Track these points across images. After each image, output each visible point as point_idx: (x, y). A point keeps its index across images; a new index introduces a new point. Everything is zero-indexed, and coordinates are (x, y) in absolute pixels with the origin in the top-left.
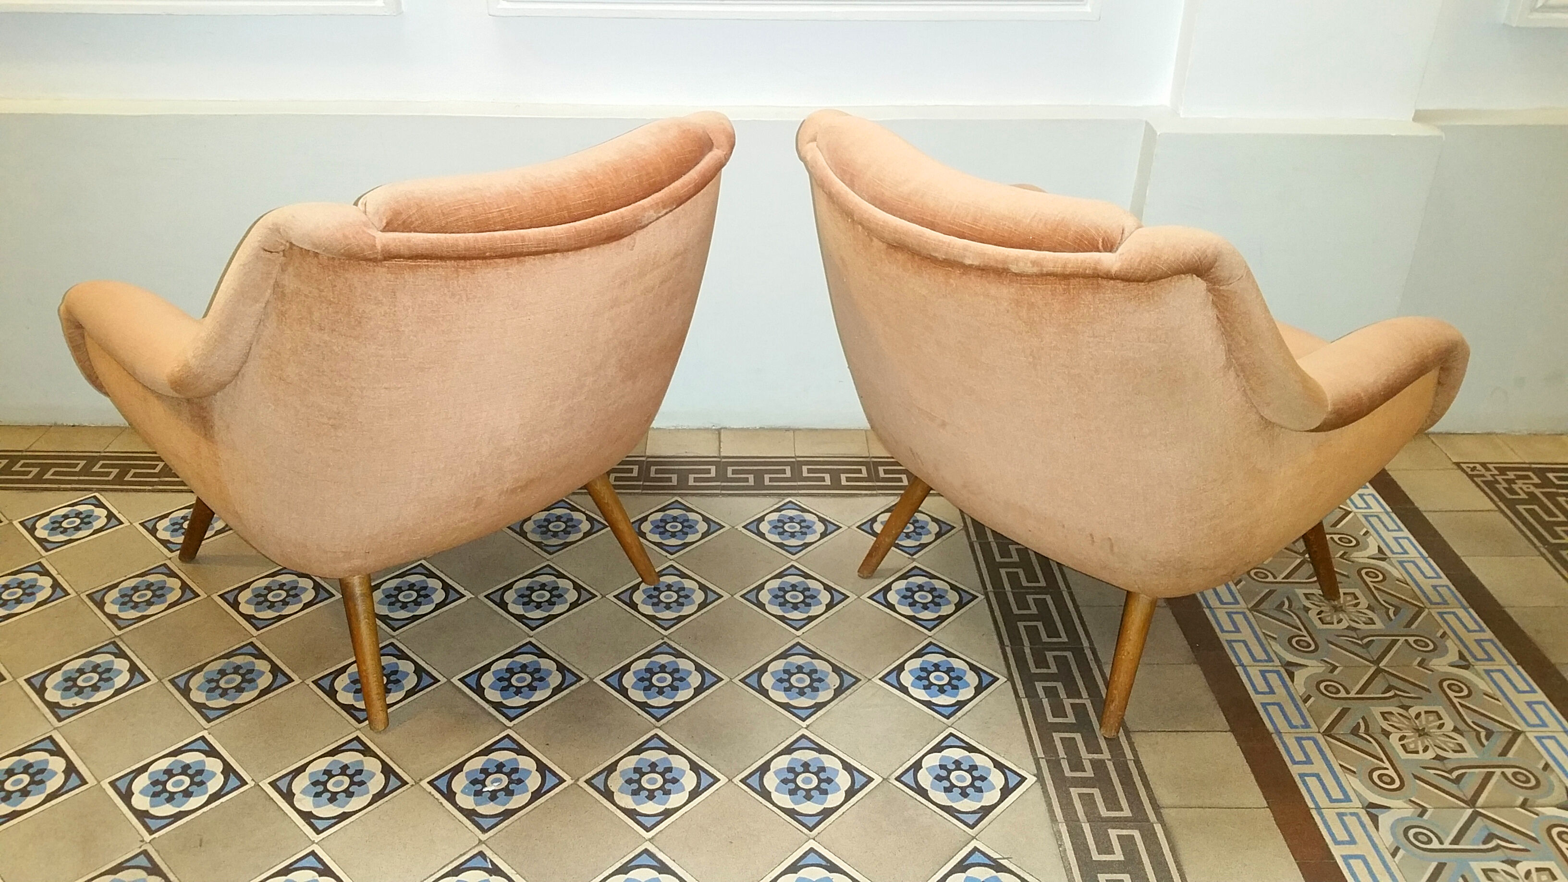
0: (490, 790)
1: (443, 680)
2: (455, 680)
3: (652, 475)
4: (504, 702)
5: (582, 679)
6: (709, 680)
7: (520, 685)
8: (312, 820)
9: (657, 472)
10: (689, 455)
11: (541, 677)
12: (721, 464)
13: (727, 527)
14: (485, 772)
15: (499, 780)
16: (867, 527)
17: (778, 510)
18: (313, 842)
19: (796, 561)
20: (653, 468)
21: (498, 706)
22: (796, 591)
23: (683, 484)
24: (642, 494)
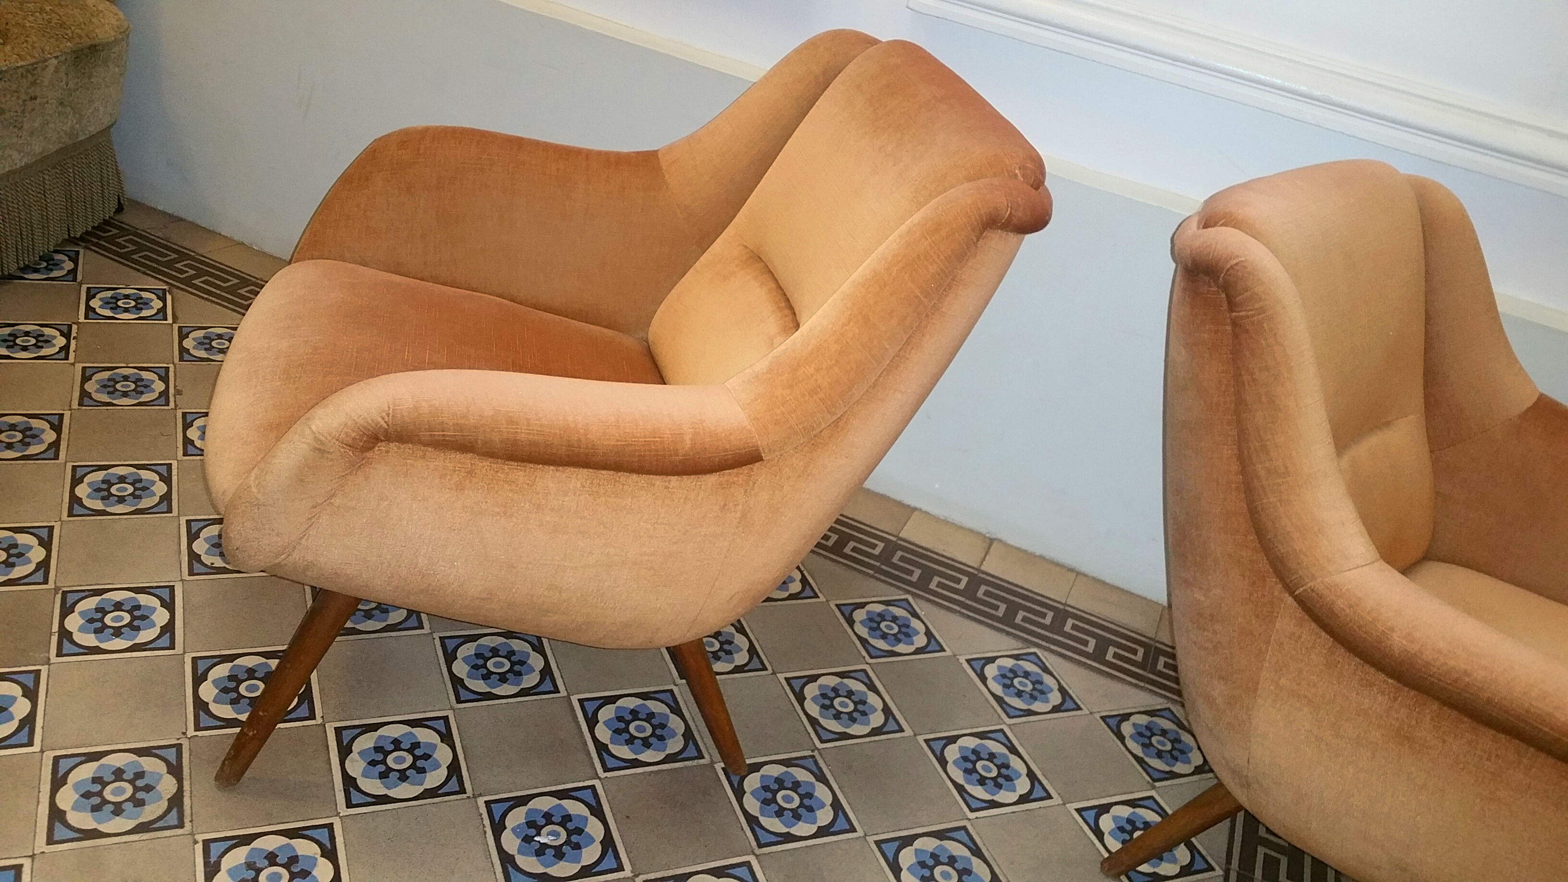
0: (542, 842)
1: (563, 693)
2: (574, 699)
3: (895, 560)
4: (610, 747)
5: (703, 758)
6: (840, 824)
7: (636, 734)
8: (351, 789)
9: (902, 559)
10: (948, 554)
11: (662, 736)
12: (975, 579)
13: (949, 652)
14: (548, 817)
15: (556, 834)
16: (1113, 722)
17: (1017, 657)
18: (338, 814)
19: (1009, 726)
20: (899, 553)
21: (601, 748)
22: (992, 762)
23: (923, 584)
24: (872, 576)
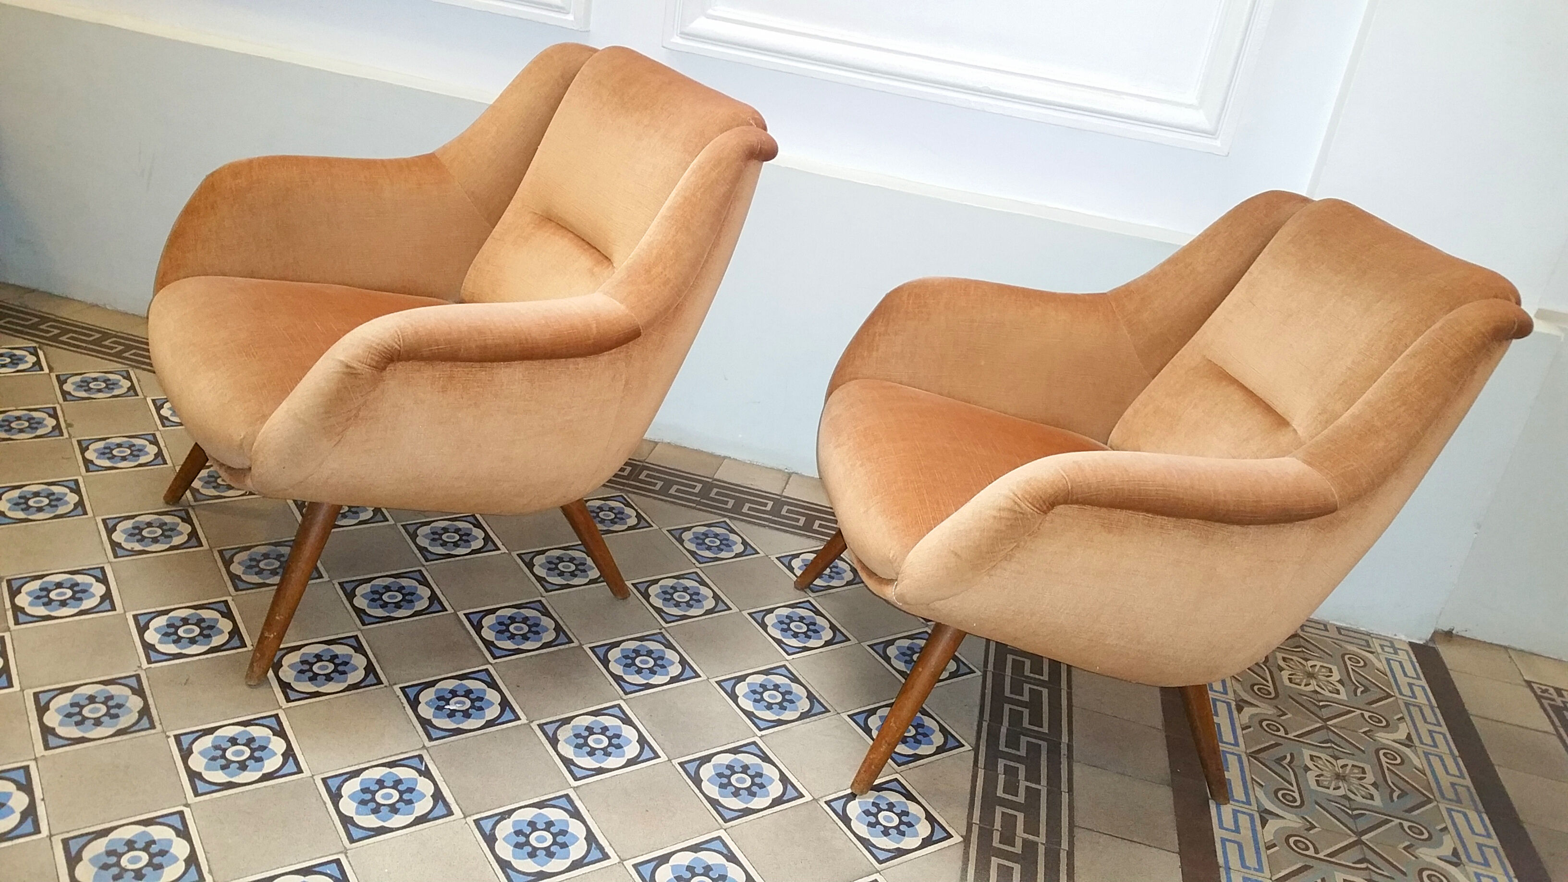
0: (451, 708)
1: (450, 611)
2: (461, 614)
3: (712, 495)
4: (496, 642)
5: (573, 642)
6: (688, 673)
7: (516, 632)
8: (288, 690)
9: (717, 494)
10: (752, 487)
11: (537, 631)
12: (779, 502)
13: (762, 554)
14: (454, 693)
15: (464, 703)
18: (281, 707)
19: (813, 598)
20: (715, 490)
21: (488, 644)
22: (802, 622)
23: (737, 509)
24: (694, 508)
